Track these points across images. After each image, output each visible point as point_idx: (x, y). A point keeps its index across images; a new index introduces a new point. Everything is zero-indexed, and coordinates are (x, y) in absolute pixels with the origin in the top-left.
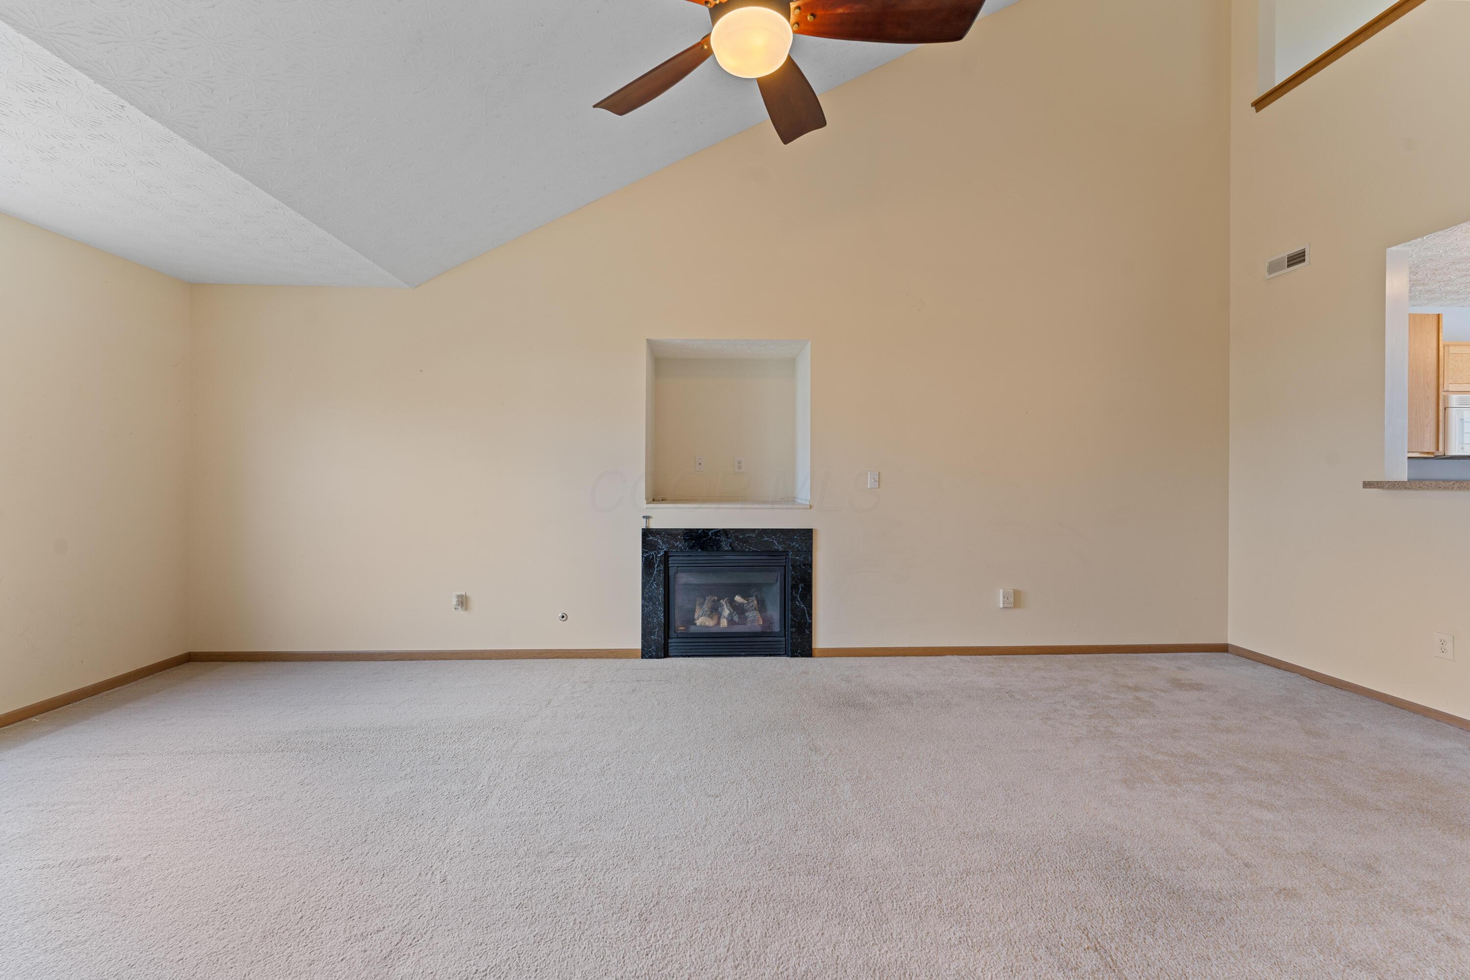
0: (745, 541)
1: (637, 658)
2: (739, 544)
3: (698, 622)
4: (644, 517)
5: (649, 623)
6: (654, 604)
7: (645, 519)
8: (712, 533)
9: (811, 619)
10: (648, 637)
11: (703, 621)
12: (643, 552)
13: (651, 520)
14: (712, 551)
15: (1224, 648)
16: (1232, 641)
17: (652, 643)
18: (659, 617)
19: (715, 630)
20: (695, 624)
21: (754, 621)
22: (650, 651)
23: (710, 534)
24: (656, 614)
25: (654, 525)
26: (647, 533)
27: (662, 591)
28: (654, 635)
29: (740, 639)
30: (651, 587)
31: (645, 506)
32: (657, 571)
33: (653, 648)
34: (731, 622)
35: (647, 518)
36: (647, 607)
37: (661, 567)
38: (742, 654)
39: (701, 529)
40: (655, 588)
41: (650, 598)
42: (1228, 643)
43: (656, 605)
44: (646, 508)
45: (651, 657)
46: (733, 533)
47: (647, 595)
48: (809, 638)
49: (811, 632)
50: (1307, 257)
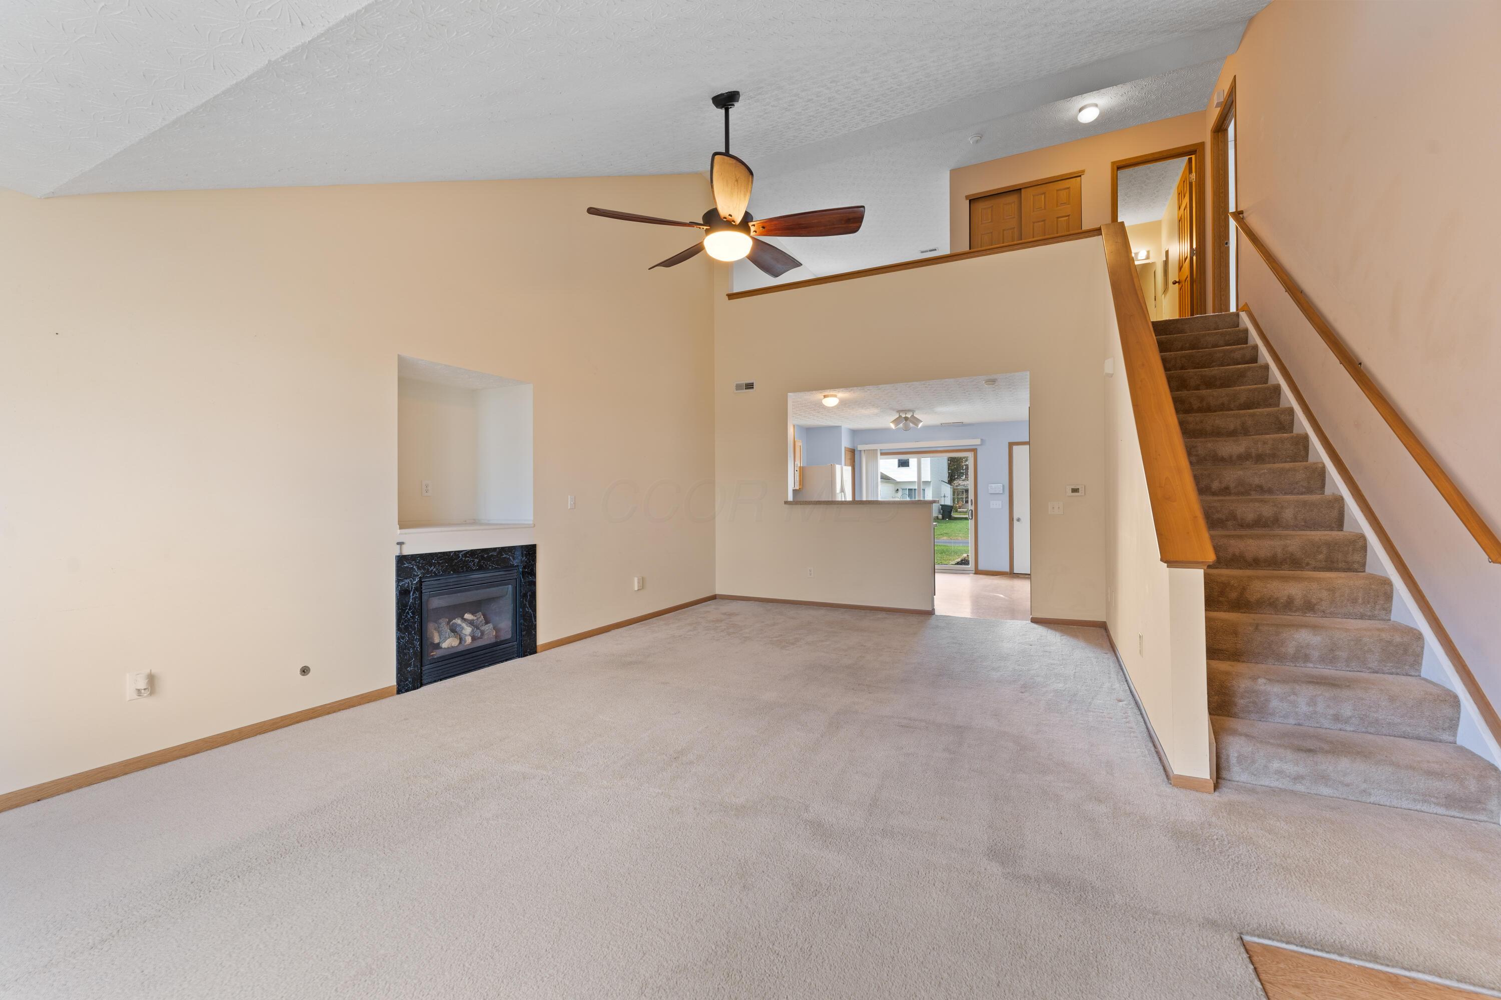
0: (489, 558)
1: (393, 695)
2: (484, 563)
3: (445, 645)
4: (398, 544)
5: (405, 654)
6: (410, 633)
7: (398, 546)
8: (462, 555)
9: (536, 621)
10: (404, 670)
11: (449, 643)
12: (398, 581)
13: (404, 546)
14: (463, 572)
15: (714, 597)
16: (719, 591)
17: (409, 675)
18: (415, 647)
19: (461, 648)
20: (442, 648)
21: (489, 634)
22: (407, 684)
23: (461, 556)
24: (413, 644)
25: (408, 551)
26: (401, 560)
27: (417, 619)
28: (410, 665)
29: (484, 651)
30: (406, 616)
31: (399, 531)
32: (412, 599)
33: (409, 680)
34: (474, 638)
35: (400, 544)
36: (403, 638)
37: (417, 594)
38: (486, 665)
39: (452, 552)
40: (411, 617)
41: (406, 628)
42: (716, 593)
43: (412, 634)
44: (399, 534)
45: (407, 691)
46: (479, 553)
47: (403, 626)
48: (534, 637)
49: (536, 632)
50: (754, 386)
